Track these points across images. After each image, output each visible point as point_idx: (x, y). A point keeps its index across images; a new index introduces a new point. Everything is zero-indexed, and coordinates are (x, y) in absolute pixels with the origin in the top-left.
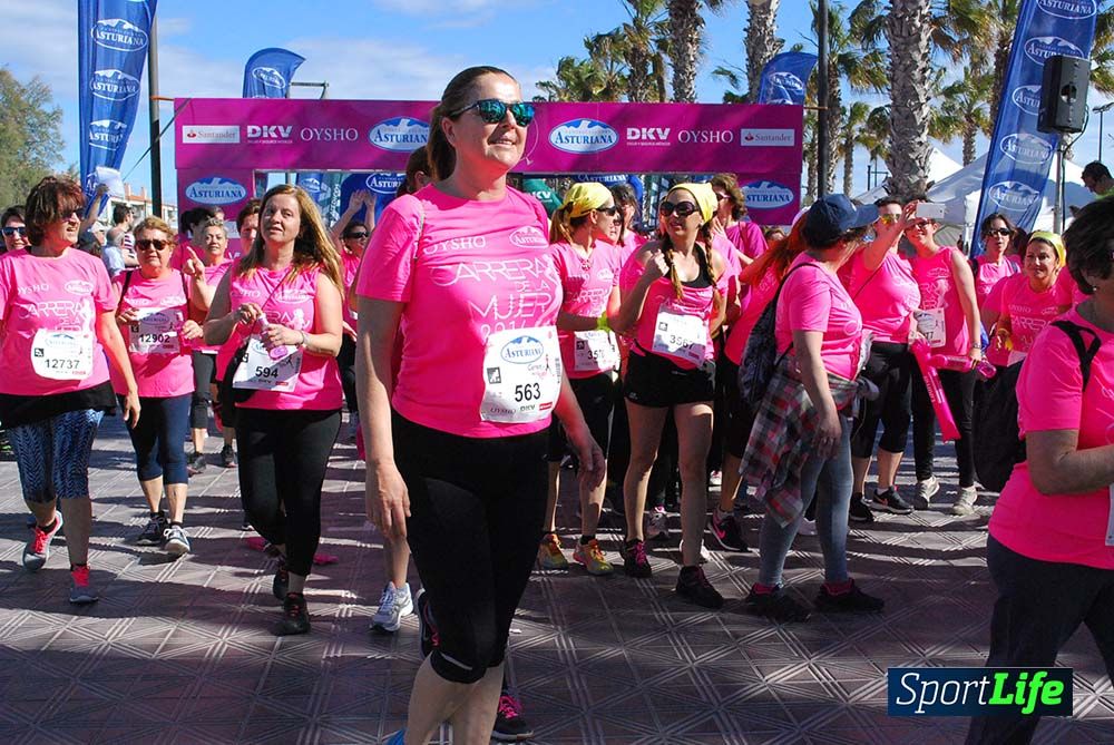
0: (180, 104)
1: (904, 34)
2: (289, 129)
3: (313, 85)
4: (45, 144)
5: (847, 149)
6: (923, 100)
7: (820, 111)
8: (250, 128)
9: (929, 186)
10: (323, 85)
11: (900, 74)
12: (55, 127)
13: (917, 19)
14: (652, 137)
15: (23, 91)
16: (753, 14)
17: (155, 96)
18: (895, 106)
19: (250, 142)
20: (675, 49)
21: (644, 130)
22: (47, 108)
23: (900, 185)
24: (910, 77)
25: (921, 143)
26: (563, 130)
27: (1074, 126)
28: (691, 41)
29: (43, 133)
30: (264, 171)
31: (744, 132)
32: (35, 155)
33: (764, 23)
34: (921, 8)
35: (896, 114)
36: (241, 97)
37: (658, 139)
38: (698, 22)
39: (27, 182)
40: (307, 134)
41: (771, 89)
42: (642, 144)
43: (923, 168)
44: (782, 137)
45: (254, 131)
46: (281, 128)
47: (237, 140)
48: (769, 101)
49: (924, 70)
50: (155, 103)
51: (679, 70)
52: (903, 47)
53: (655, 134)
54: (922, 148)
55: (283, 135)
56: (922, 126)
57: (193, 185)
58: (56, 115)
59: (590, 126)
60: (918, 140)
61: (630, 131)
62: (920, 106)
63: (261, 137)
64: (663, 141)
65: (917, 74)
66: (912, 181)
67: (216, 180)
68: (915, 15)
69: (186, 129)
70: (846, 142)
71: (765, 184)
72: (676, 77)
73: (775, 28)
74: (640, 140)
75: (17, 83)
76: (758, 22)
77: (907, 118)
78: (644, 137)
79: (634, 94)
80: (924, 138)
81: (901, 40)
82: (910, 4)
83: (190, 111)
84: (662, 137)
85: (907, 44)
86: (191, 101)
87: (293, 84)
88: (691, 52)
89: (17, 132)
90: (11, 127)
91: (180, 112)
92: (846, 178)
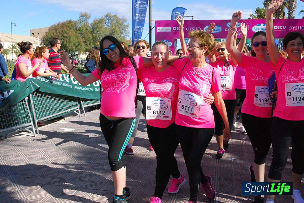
0: (156, 22)
3: (190, 16)
4: (125, 33)
8: (173, 28)
10: (193, 16)
12: (127, 29)
15: (120, 20)
17: (151, 20)
19: (174, 31)
20: (289, 4)
21: (279, 26)
22: (126, 24)
26: (256, 27)
28: (294, 2)
29: (125, 30)
30: (176, 38)
32: (123, 35)
36: (171, 20)
40: (188, 29)
42: (278, 30)
45: (175, 29)
47: (170, 31)
50: (151, 22)
51: (290, 9)
53: (282, 27)
58: (128, 26)
59: (263, 26)
61: (275, 27)
64: (284, 29)
67: (165, 41)
69: (158, 28)
72: (289, 12)
74: (278, 29)
75: (119, 18)
78: (279, 28)
79: (277, 17)
83: (159, 24)
84: (284, 28)
86: (159, 21)
87: (185, 16)
88: (293, 4)
89: (119, 30)
90: (117, 29)
91: (156, 24)
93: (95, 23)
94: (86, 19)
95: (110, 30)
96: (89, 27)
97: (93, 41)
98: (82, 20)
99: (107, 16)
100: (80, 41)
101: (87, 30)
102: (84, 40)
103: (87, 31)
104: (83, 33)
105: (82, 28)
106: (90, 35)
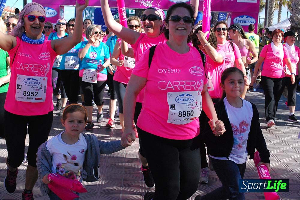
23: (294, 19)
67: (46, 8)
70: (280, 3)
71: (245, 16)
92: (279, 16)
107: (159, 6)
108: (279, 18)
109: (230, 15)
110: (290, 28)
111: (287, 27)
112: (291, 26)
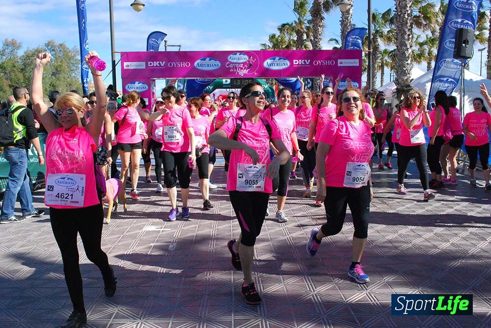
0: (123, 54)
1: (401, 21)
2: (164, 62)
3: (176, 46)
4: (78, 70)
5: (382, 67)
6: (408, 47)
7: (369, 52)
8: (149, 63)
9: (411, 80)
10: (179, 46)
11: (399, 37)
13: (406, 15)
14: (303, 63)
16: (343, 15)
17: (114, 51)
18: (398, 49)
19: (150, 68)
21: (300, 60)
23: (400, 81)
24: (403, 38)
25: (408, 64)
26: (269, 61)
27: (467, 56)
28: (320, 27)
30: (154, 79)
31: (339, 61)
32: (74, 75)
33: (347, 18)
34: (407, 11)
35: (398, 53)
36: (146, 50)
37: (305, 64)
38: (322, 18)
39: (71, 85)
40: (171, 65)
41: (350, 44)
42: (299, 66)
43: (409, 74)
44: (354, 62)
45: (151, 64)
46: (161, 62)
47: (144, 67)
48: (349, 48)
49: (409, 35)
50: (114, 54)
51: (315, 37)
52: (400, 26)
53: (304, 62)
54: (409, 65)
55: (162, 65)
56: (408, 57)
57: (128, 85)
59: (279, 59)
60: (407, 62)
61: (294, 61)
62: (407, 49)
63: (153, 66)
64: (308, 65)
65: (406, 37)
66: (405, 79)
67: (137, 83)
68: (405, 13)
69: (125, 64)
70: (381, 65)
72: (314, 40)
73: (351, 20)
74: (298, 64)
76: (345, 18)
77: (402, 54)
78: (300, 63)
79: (298, 47)
80: (409, 62)
81: (400, 23)
82: (403, 9)
83: (127, 56)
84: (307, 63)
85: (402, 25)
86: (127, 53)
87: (168, 46)
88: (320, 30)
89: (67, 67)
90: (65, 65)
91: (123, 57)
92: (382, 78)
93: (28, 56)
94: (14, 50)
95: (53, 67)
96: (18, 62)
97: (25, 85)
98: (6, 50)
99: (47, 45)
100: (3, 85)
101: (14, 66)
102: (10, 83)
103: (15, 69)
104: (7, 72)
105: (6, 64)
106: (20, 76)
107: (255, 74)
108: (382, 81)
109: (331, 79)
110: (396, 91)
111: (392, 89)
112: (397, 89)
